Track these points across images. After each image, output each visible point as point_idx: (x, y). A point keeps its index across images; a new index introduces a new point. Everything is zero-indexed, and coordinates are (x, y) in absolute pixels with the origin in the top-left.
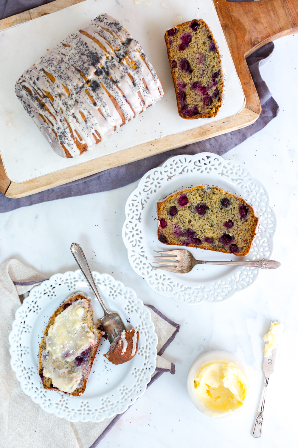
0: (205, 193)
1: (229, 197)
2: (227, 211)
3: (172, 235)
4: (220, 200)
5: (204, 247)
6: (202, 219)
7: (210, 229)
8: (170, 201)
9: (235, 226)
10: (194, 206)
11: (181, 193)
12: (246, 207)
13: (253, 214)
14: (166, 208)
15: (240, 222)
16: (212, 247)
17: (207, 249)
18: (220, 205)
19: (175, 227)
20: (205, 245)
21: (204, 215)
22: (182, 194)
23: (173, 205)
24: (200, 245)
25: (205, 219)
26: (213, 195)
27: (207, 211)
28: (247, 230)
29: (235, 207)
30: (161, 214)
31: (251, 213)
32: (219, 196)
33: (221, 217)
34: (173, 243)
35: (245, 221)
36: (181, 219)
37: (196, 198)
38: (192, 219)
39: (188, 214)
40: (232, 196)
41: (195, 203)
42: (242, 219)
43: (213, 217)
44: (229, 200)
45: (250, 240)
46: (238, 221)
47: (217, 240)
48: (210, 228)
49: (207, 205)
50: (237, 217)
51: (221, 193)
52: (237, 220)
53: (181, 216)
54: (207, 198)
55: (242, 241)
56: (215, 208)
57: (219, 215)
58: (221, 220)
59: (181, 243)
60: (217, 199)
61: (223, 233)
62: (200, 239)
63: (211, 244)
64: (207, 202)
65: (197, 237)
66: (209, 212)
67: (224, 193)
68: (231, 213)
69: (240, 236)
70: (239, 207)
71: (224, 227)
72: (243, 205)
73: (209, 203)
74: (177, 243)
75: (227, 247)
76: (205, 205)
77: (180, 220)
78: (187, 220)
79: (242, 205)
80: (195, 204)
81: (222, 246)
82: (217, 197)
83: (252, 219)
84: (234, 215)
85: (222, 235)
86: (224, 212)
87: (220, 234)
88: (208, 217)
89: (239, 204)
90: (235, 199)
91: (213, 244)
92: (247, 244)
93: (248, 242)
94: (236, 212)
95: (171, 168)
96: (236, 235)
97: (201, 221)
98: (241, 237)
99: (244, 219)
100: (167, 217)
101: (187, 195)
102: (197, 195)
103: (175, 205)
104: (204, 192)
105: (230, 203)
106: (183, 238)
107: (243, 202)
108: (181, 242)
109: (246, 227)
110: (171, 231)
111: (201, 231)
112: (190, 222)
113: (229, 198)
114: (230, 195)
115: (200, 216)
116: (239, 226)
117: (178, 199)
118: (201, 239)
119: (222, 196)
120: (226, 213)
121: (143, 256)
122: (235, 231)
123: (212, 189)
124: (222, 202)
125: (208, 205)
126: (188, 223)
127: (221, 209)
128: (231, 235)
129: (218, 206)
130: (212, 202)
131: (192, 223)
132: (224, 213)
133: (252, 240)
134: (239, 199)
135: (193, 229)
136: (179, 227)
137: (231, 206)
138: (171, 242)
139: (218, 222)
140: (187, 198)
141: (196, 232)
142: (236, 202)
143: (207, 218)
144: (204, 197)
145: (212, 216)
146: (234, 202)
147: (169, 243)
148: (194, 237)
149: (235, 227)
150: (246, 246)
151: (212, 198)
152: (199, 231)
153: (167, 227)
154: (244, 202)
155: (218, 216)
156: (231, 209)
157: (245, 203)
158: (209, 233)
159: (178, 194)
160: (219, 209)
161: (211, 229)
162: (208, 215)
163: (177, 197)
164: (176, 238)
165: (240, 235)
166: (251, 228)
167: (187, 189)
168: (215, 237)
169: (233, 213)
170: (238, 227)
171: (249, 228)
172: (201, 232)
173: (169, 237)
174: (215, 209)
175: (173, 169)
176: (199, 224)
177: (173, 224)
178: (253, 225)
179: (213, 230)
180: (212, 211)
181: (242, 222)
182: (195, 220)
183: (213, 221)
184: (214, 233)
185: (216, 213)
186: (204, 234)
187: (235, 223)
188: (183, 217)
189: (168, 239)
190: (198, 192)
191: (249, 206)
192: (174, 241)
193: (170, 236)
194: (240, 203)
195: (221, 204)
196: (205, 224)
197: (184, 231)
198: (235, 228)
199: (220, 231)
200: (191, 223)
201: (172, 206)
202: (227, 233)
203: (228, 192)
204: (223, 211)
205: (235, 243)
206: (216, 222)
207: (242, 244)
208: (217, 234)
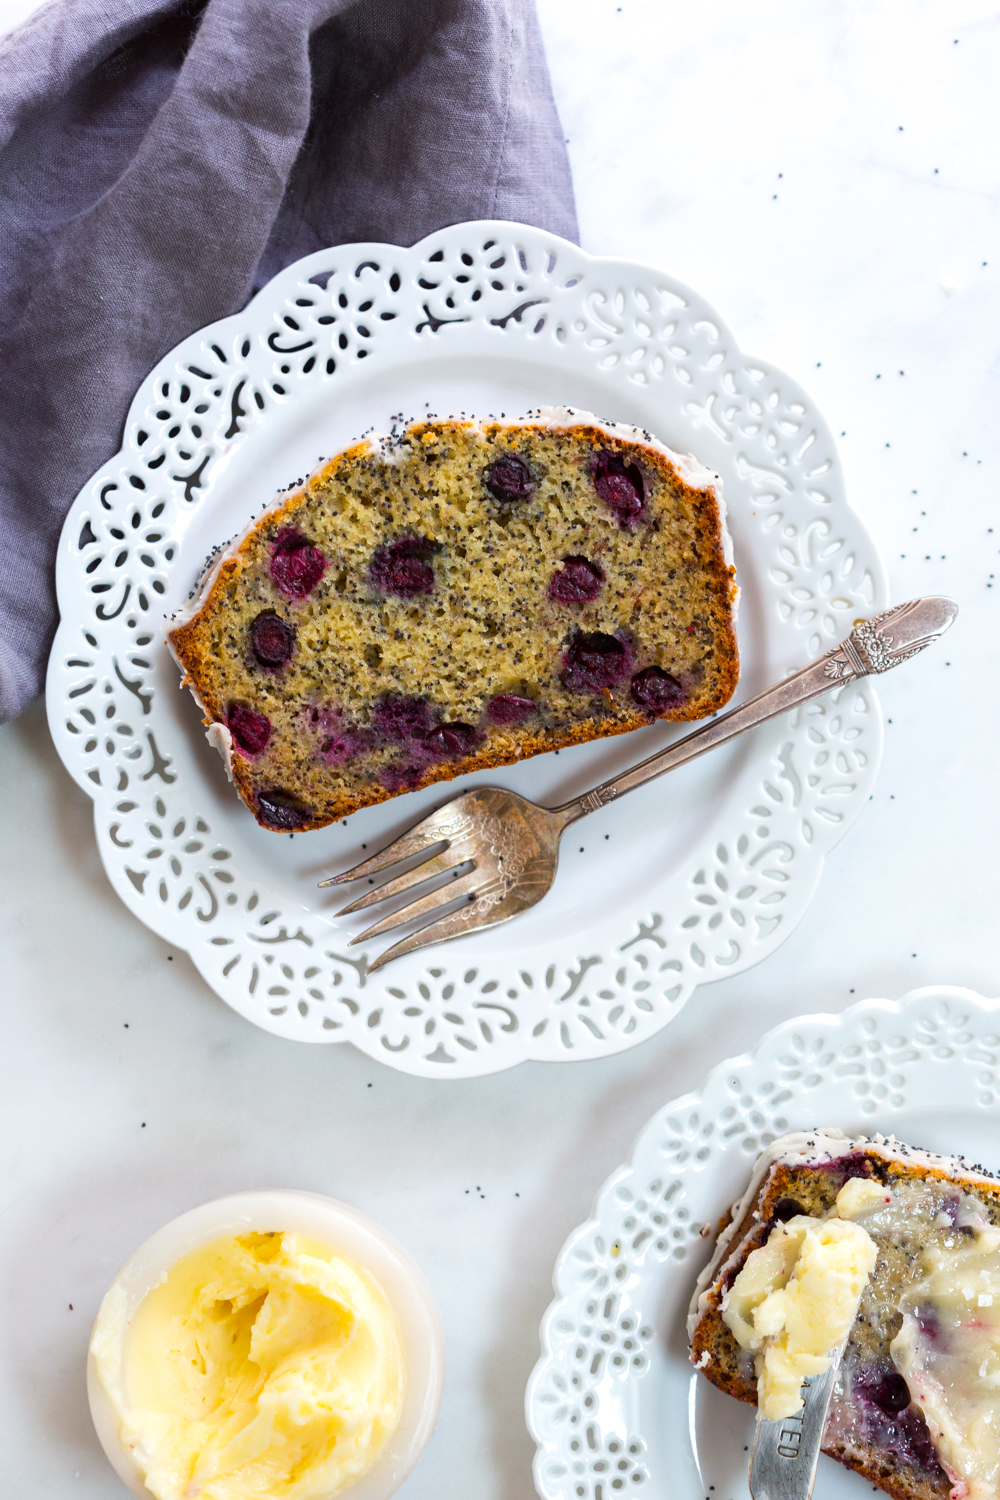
0: (388, 475)
1: (515, 443)
2: (537, 518)
3: (317, 770)
4: (477, 480)
5: (503, 754)
6: (430, 615)
7: (493, 648)
8: (231, 596)
9: (611, 577)
10: (364, 569)
11: (269, 530)
12: (620, 457)
13: (676, 479)
14: (226, 640)
15: (630, 545)
16: (543, 731)
17: (523, 756)
18: (487, 503)
19: (315, 718)
20: (502, 741)
21: (429, 592)
22: (276, 535)
23: (256, 609)
24: (477, 753)
25: (446, 606)
26: (433, 467)
27: (435, 564)
28: (681, 572)
29: (569, 479)
30: (216, 684)
31: (663, 480)
32: (463, 460)
33: (521, 563)
34: (339, 805)
35: (650, 532)
36: (329, 665)
37: (354, 519)
38: (381, 640)
39: (353, 623)
40: (531, 433)
41: (362, 549)
42: (635, 529)
43: (481, 581)
44: (523, 458)
45: (719, 615)
46: (616, 546)
47: (551, 690)
48: (486, 642)
49: (422, 531)
50: (601, 529)
51: (466, 441)
52: (611, 544)
53: (319, 647)
54: (406, 500)
55: (678, 635)
56: (471, 530)
57: (504, 556)
58: (527, 574)
59: (376, 786)
60: (459, 479)
61: (567, 639)
62: (463, 720)
63: (531, 725)
64: (417, 517)
65: (447, 719)
66: (448, 564)
67: (483, 436)
68: (561, 520)
69: (659, 615)
70: (588, 472)
71: (555, 606)
72: (605, 451)
73: (430, 520)
74: (359, 798)
75: (618, 697)
76: (412, 537)
77: (322, 674)
78: (358, 657)
79: (598, 454)
80: (361, 558)
81: (591, 704)
82: (458, 471)
83: (679, 508)
84: (584, 525)
85: (566, 647)
86: (523, 529)
87: (550, 649)
88: (452, 592)
89: (580, 459)
90: (548, 440)
91: (539, 714)
92: (709, 642)
93: (712, 625)
94: (585, 503)
95: (174, 432)
96: (635, 619)
97: (428, 632)
98: (665, 621)
99: (643, 522)
100: (254, 689)
101: (303, 525)
102: (353, 503)
103: (268, 606)
104: (382, 475)
105: (534, 469)
106: (376, 760)
107: (594, 438)
108: (377, 781)
109: (669, 561)
110: (303, 752)
111: (448, 678)
112: (374, 655)
113: (516, 446)
114: (517, 431)
115: (413, 605)
116: (629, 569)
117: (267, 569)
118: (468, 718)
119: (480, 453)
120: (538, 532)
121: (283, 936)
122: (623, 601)
123: (414, 442)
124: (489, 486)
125: (428, 529)
126: (370, 666)
127: (503, 520)
128: (608, 628)
129: (481, 515)
130: (444, 505)
131: (387, 657)
132: (528, 536)
133: (727, 607)
134: (569, 435)
135: (409, 687)
136: (334, 707)
137: (546, 484)
138: (329, 804)
139: (517, 595)
140: (312, 544)
141: (427, 697)
142: (563, 452)
143: (451, 598)
144: (388, 499)
145: (475, 574)
146: (552, 455)
147: (320, 813)
148: (432, 726)
149: (614, 579)
150: (710, 654)
151: (434, 488)
152: (442, 682)
153: (274, 738)
154: (600, 436)
155: (500, 561)
156: (553, 498)
157: (610, 441)
158: (497, 668)
159: (257, 543)
160: (495, 527)
161: (499, 647)
162: (452, 578)
163: (259, 560)
164: (341, 771)
165: (657, 610)
166: (694, 551)
167: (290, 494)
168: (535, 678)
169: (572, 517)
170: (630, 577)
171: (685, 555)
172: (452, 684)
173: (304, 784)
174: (472, 537)
175: (186, 432)
176: (422, 650)
177: (298, 708)
178: (699, 533)
179: (510, 645)
180: (462, 553)
181: (637, 543)
182: (398, 636)
183: (487, 602)
184: (519, 658)
185: (487, 550)
186: (470, 684)
187: (606, 563)
188: (335, 649)
189: (307, 797)
190: (349, 489)
191: (637, 447)
192: (344, 792)
193: (310, 775)
194: (582, 451)
195: (490, 495)
196: (458, 635)
197: (367, 719)
198: (614, 590)
199: (546, 637)
200: (383, 664)
201: (254, 616)
202: (586, 628)
203: (502, 422)
204: (516, 526)
205: (646, 665)
206: (507, 599)
207: (685, 649)
208: (539, 657)
